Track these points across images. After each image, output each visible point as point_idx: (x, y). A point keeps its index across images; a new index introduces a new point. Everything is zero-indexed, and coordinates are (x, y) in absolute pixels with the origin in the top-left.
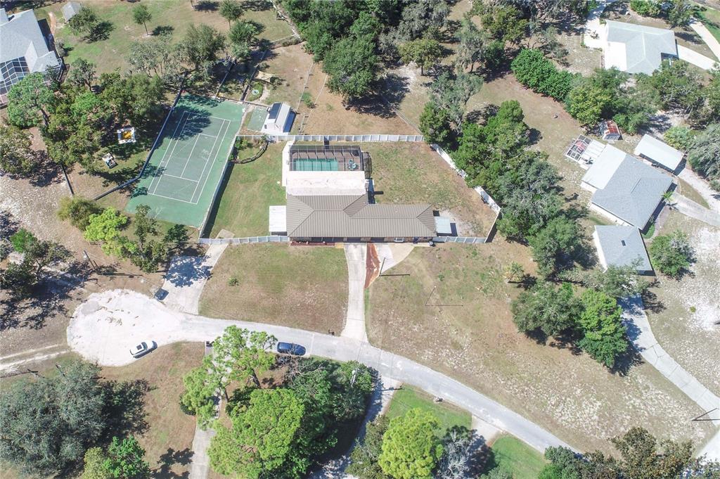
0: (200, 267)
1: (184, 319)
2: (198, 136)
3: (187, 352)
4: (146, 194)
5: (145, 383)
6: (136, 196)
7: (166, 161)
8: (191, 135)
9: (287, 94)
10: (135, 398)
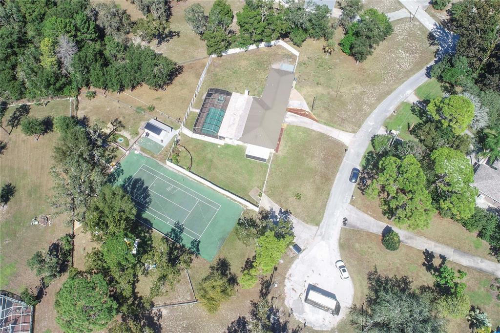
0: (279, 217)
1: (320, 237)
2: (152, 192)
3: (348, 240)
4: (199, 242)
5: (370, 274)
6: (198, 250)
7: (168, 220)
8: (147, 196)
9: (132, 121)
10: (382, 283)
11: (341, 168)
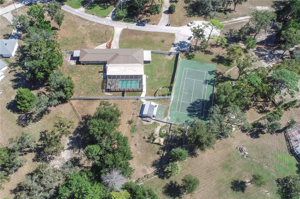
0: (177, 47)
1: (180, 32)
2: (192, 101)
3: (176, 24)
4: (209, 72)
5: (188, 16)
6: (213, 71)
7: (205, 88)
8: (196, 102)
10: (190, 14)
11: (139, 30)
